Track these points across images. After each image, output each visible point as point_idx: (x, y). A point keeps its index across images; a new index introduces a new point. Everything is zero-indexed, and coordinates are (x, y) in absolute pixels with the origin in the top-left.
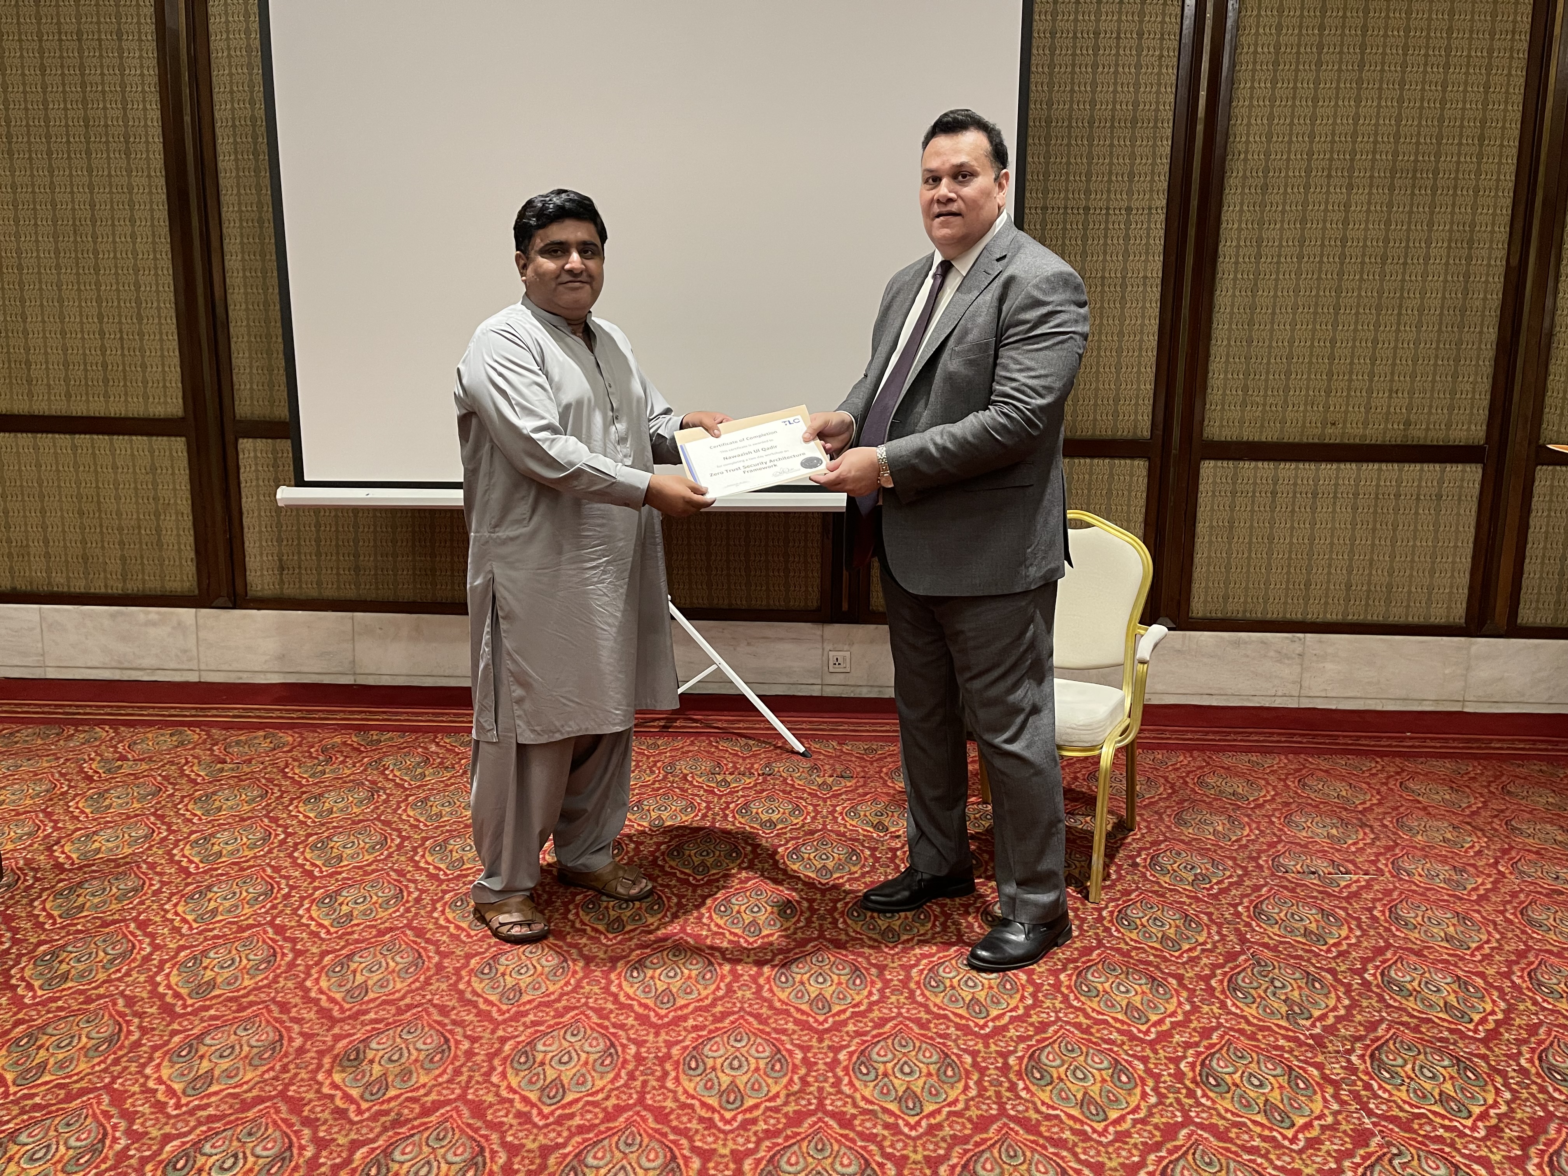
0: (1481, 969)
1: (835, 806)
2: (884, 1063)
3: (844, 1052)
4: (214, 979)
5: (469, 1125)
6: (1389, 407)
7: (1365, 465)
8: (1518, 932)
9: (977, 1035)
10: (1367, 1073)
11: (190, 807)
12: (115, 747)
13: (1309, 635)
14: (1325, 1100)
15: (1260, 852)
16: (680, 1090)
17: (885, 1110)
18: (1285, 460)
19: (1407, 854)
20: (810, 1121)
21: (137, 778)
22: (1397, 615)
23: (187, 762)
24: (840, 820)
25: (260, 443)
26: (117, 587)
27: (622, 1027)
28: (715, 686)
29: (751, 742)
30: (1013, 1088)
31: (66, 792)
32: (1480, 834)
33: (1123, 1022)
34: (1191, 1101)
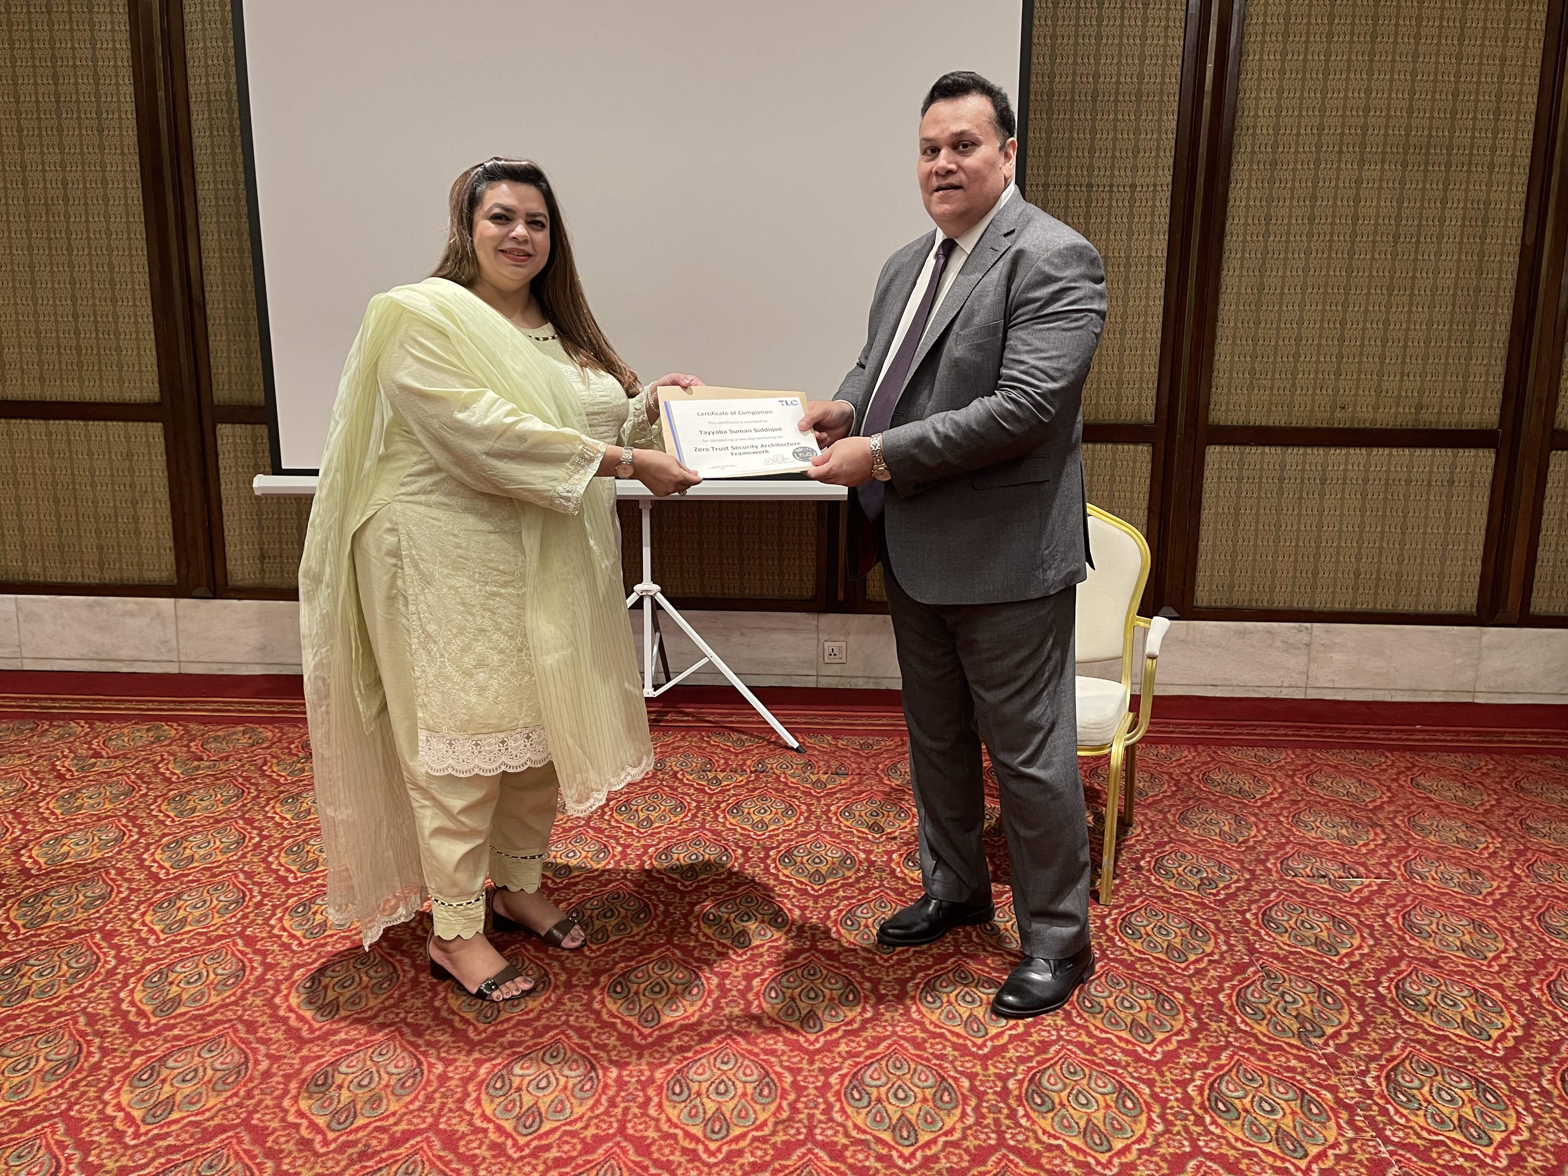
0: (1499, 981)
1: (828, 806)
2: (878, 1087)
3: (836, 1075)
4: (179, 995)
5: (440, 1158)
6: (1400, 390)
7: (1375, 451)
8: (1535, 940)
9: (974, 1056)
10: (1383, 1097)
11: (163, 808)
12: (90, 743)
13: (1316, 625)
14: (1339, 1127)
15: (1268, 854)
16: (663, 1117)
17: (879, 1140)
18: (1294, 445)
19: (1420, 856)
20: (799, 1152)
21: (110, 777)
22: (1406, 605)
23: (163, 760)
24: (834, 821)
25: (239, 429)
26: (93, 577)
27: (603, 1047)
28: (707, 677)
29: (744, 737)
30: (1012, 1115)
31: (37, 792)
32: (1494, 834)
33: (1127, 1042)
34: (1199, 1129)
